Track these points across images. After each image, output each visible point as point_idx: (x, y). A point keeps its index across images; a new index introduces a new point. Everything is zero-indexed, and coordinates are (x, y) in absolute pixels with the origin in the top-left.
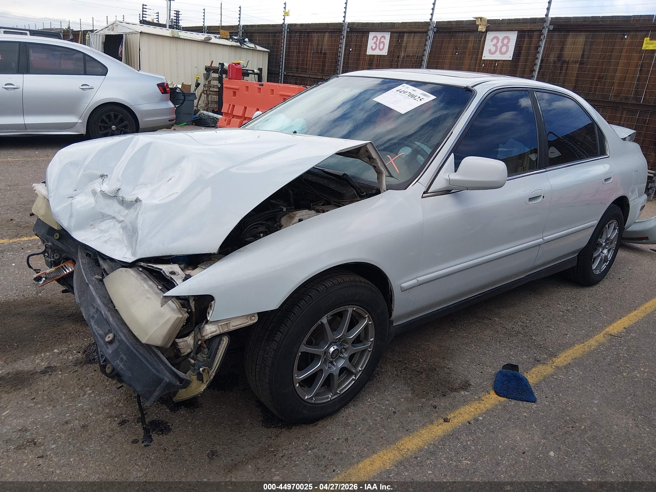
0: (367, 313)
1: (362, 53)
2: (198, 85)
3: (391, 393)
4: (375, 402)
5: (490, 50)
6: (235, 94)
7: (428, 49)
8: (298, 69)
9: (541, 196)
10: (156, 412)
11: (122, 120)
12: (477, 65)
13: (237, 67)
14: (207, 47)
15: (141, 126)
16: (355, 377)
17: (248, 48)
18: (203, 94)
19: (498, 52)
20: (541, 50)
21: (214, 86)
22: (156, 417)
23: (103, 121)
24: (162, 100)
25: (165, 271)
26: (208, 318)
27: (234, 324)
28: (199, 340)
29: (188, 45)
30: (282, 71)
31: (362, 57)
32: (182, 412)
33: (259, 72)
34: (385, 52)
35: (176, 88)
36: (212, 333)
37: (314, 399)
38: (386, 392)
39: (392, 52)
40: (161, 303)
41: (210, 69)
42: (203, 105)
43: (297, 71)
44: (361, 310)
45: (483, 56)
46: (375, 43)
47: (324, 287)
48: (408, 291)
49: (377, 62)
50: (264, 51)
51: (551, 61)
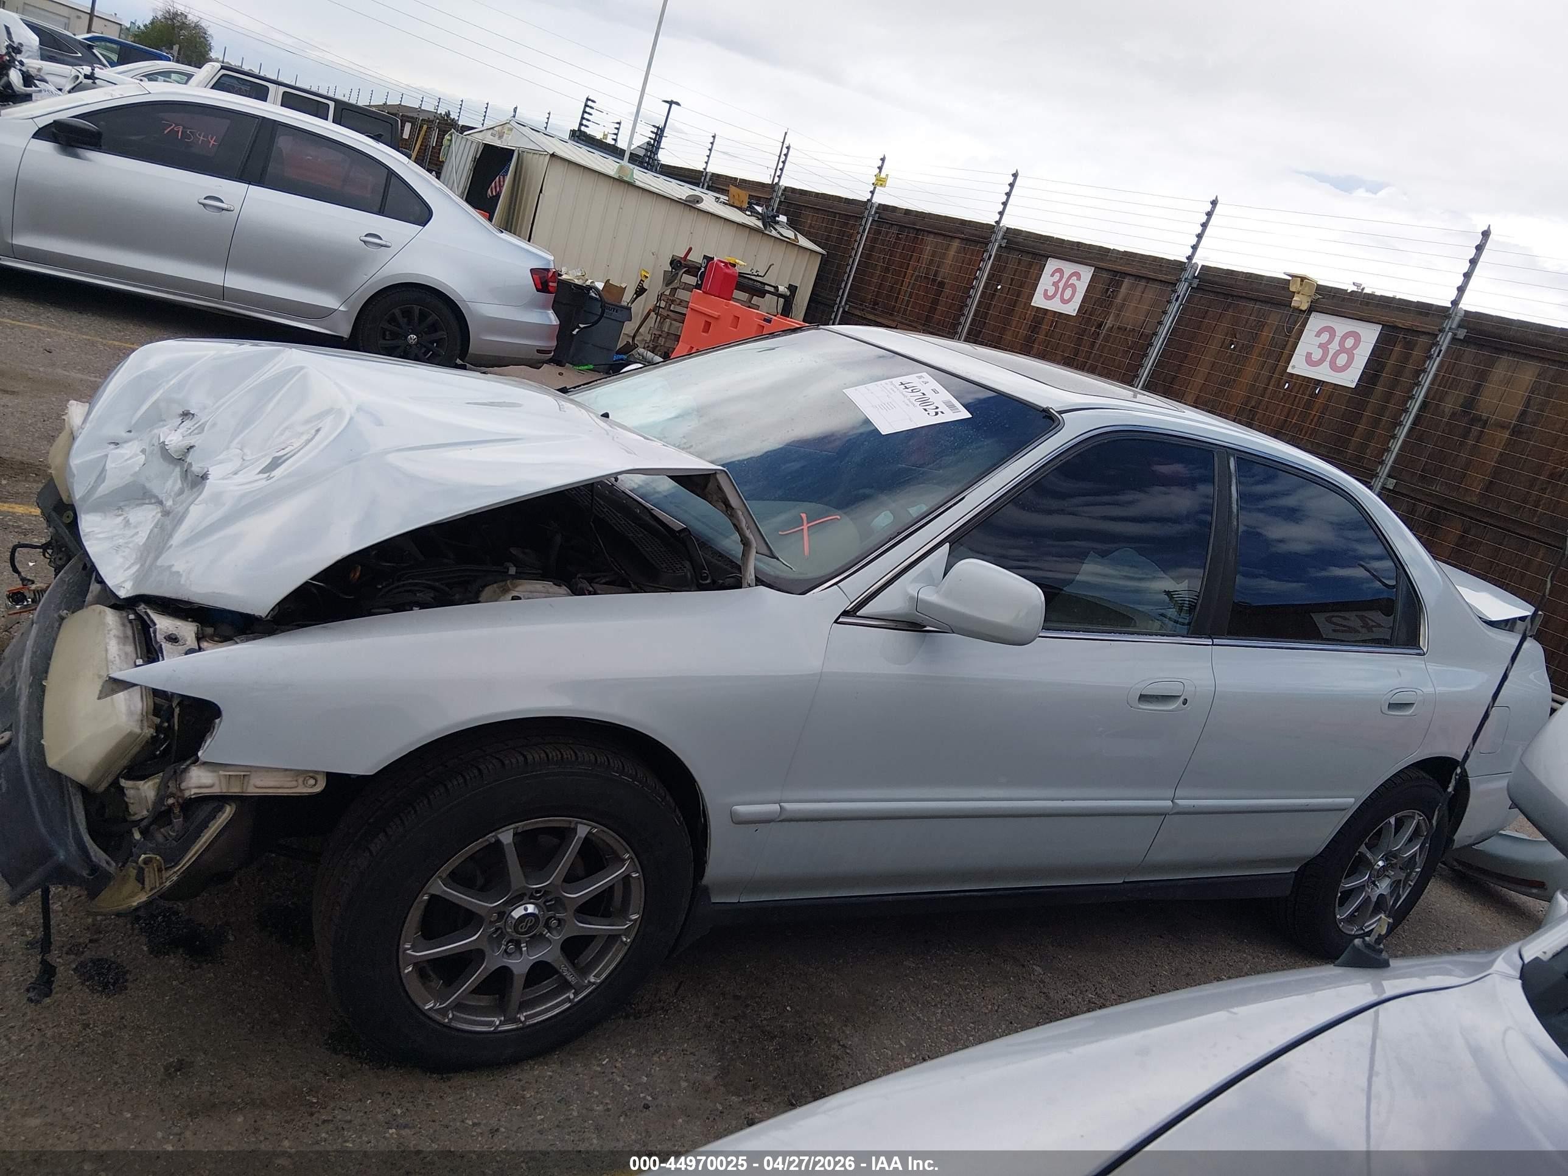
0: (629, 850)
1: (1022, 300)
2: (640, 291)
3: (668, 1061)
4: (614, 1070)
5: (1309, 356)
6: (708, 325)
7: (1168, 321)
8: (878, 304)
9: (1179, 696)
10: (120, 943)
11: (434, 328)
12: (1272, 383)
13: (727, 271)
14: (689, 216)
15: (473, 348)
16: (576, 994)
17: (779, 236)
18: (652, 314)
19: (1326, 364)
20: (1427, 381)
21: (681, 301)
22: (112, 954)
23: (393, 320)
24: (532, 305)
25: (158, 631)
26: (200, 754)
27: (259, 783)
28: (172, 795)
29: (648, 203)
30: (840, 302)
31: (1018, 309)
32: (172, 962)
33: (788, 294)
34: (1071, 309)
35: (590, 288)
36: (200, 787)
37: (450, 1016)
38: (657, 1055)
39: (1088, 312)
40: (101, 692)
41: (681, 263)
42: (648, 338)
43: (873, 309)
44: (611, 838)
45: (1291, 364)
46: (1056, 284)
47: (521, 759)
48: (753, 827)
49: (1051, 326)
50: (812, 251)
51: (1447, 410)
